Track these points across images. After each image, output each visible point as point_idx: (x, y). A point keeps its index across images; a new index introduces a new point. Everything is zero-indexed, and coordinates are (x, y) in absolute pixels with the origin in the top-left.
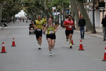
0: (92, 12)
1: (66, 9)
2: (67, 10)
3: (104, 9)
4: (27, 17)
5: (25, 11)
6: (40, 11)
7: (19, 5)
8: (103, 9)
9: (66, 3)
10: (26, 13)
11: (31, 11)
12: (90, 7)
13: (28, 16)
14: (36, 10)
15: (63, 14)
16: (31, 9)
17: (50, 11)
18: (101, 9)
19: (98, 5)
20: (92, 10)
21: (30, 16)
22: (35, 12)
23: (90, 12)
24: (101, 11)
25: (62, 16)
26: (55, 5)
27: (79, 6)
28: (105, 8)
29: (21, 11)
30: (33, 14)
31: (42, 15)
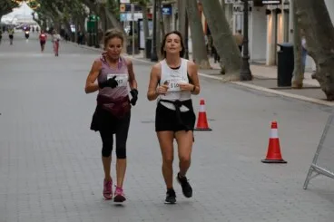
0: (242, 13)
1: (164, 2)
2: (166, 6)
4: (39, 23)
5: (32, 5)
6: (81, 7)
8: (275, 7)
10: (35, 10)
11: (54, 5)
13: (42, 22)
14: (70, 4)
15: (153, 18)
17: (113, 8)
18: (269, 7)
20: (242, 8)
21: (50, 21)
22: (64, 9)
23: (235, 13)
24: (268, 12)
25: (151, 24)
28: (281, 3)
29: (20, 3)
30: (57, 14)
31: (87, 20)
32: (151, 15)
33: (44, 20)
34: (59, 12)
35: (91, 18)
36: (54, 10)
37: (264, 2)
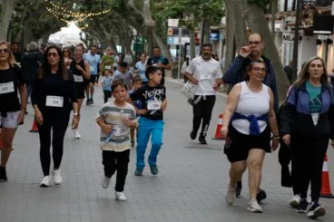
0: (293, 42)
1: (212, 27)
2: (214, 31)
4: (86, 43)
5: (81, 25)
6: (129, 29)
7: (64, 6)
8: (326, 37)
9: (210, 9)
10: (83, 30)
11: (102, 26)
12: (286, 28)
13: (89, 42)
15: (200, 42)
16: (102, 22)
17: (161, 31)
18: (320, 37)
19: (312, 22)
20: (292, 36)
21: (97, 42)
22: (112, 31)
23: (284, 41)
24: (319, 42)
25: (198, 49)
26: (178, 14)
27: (251, 21)
28: (332, 33)
29: (69, 23)
30: (104, 35)
31: (133, 42)
32: (198, 40)
33: (91, 40)
34: (106, 33)
35: (137, 40)
36: (101, 30)
37: (315, 32)
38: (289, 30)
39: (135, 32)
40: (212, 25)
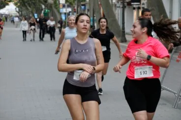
0: (122, 9)
1: (82, 3)
2: (83, 5)
3: (139, 6)
4: (19, 13)
5: (16, 4)
6: (40, 5)
8: (137, 6)
10: (17, 7)
11: (26, 4)
12: (118, 2)
13: (20, 13)
14: (34, 4)
15: (76, 11)
17: (56, 6)
18: (134, 6)
20: (121, 6)
21: (24, 12)
22: (32, 6)
23: (118, 9)
24: (134, 8)
28: (140, 4)
31: (43, 12)
33: (21, 12)
34: (29, 8)
35: (45, 11)
36: (26, 7)
37: (132, 3)
38: (120, 3)
39: (43, 7)
40: (82, 2)
